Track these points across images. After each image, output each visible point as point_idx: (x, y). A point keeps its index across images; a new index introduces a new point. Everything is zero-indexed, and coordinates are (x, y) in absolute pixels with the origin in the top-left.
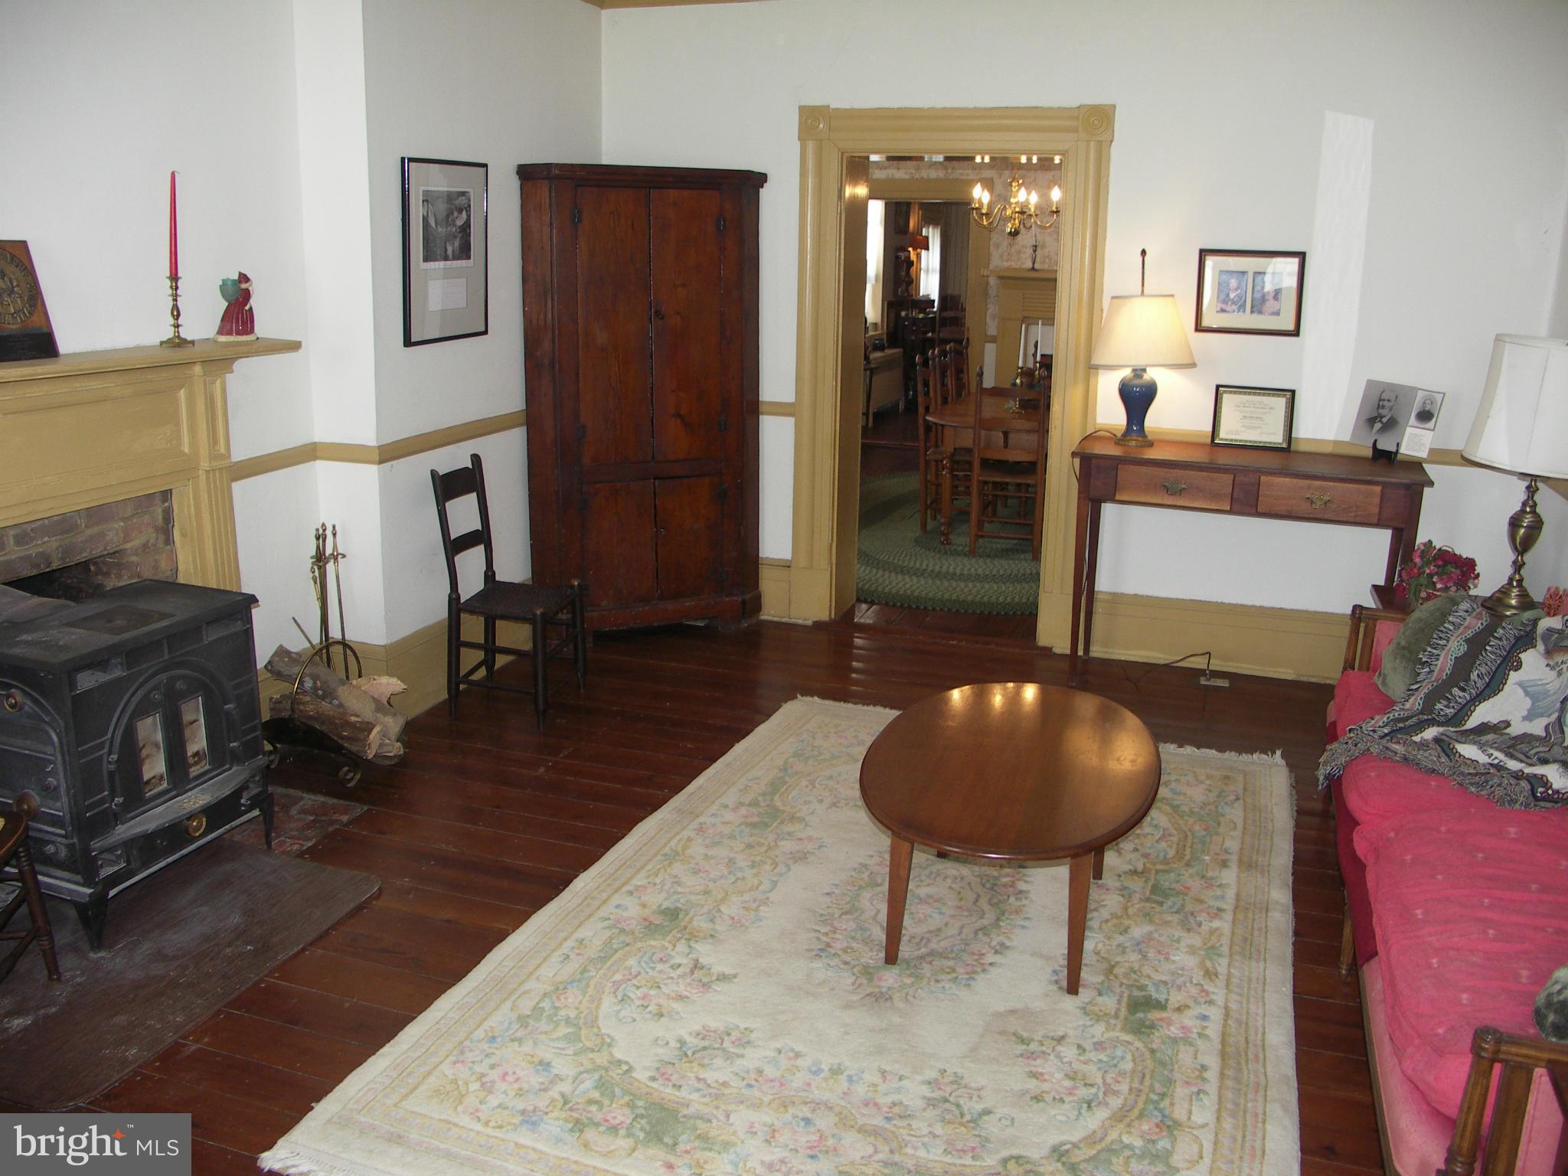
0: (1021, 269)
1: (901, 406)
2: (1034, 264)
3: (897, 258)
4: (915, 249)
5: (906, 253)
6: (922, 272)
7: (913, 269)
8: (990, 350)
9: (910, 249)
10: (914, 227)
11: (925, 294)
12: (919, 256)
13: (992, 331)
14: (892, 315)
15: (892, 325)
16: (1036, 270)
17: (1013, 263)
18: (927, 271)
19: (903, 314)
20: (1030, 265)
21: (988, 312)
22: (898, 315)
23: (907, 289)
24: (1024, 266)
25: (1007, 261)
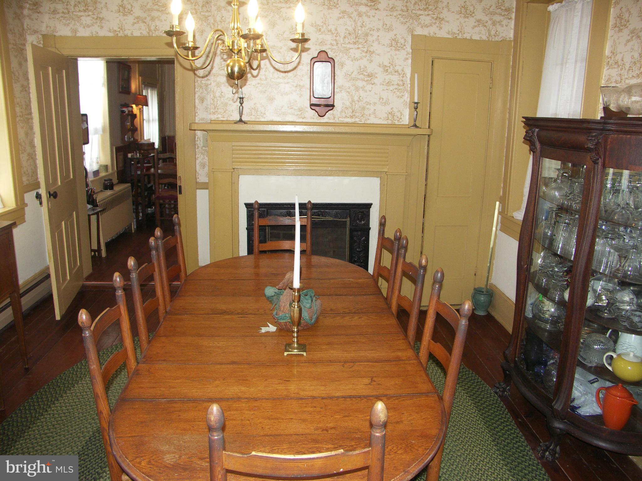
0: (228, 122)
1: (134, 227)
2: (241, 116)
3: (123, 112)
4: (137, 105)
5: (130, 109)
6: (145, 121)
7: (137, 120)
8: (202, 197)
9: (134, 106)
10: (136, 89)
11: (147, 138)
12: (141, 111)
13: (202, 178)
14: (121, 157)
15: (121, 165)
16: (245, 123)
17: (219, 116)
18: (149, 121)
19: (130, 155)
20: (238, 118)
21: (198, 162)
22: (126, 156)
23: (133, 137)
24: (231, 119)
25: (214, 113)
